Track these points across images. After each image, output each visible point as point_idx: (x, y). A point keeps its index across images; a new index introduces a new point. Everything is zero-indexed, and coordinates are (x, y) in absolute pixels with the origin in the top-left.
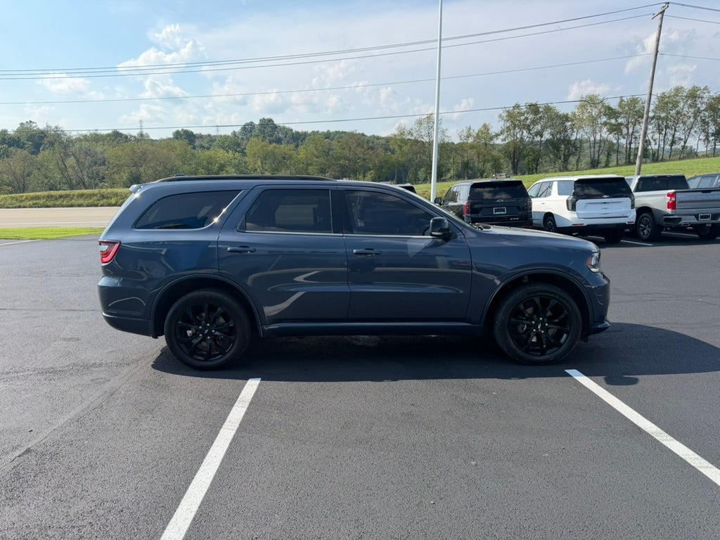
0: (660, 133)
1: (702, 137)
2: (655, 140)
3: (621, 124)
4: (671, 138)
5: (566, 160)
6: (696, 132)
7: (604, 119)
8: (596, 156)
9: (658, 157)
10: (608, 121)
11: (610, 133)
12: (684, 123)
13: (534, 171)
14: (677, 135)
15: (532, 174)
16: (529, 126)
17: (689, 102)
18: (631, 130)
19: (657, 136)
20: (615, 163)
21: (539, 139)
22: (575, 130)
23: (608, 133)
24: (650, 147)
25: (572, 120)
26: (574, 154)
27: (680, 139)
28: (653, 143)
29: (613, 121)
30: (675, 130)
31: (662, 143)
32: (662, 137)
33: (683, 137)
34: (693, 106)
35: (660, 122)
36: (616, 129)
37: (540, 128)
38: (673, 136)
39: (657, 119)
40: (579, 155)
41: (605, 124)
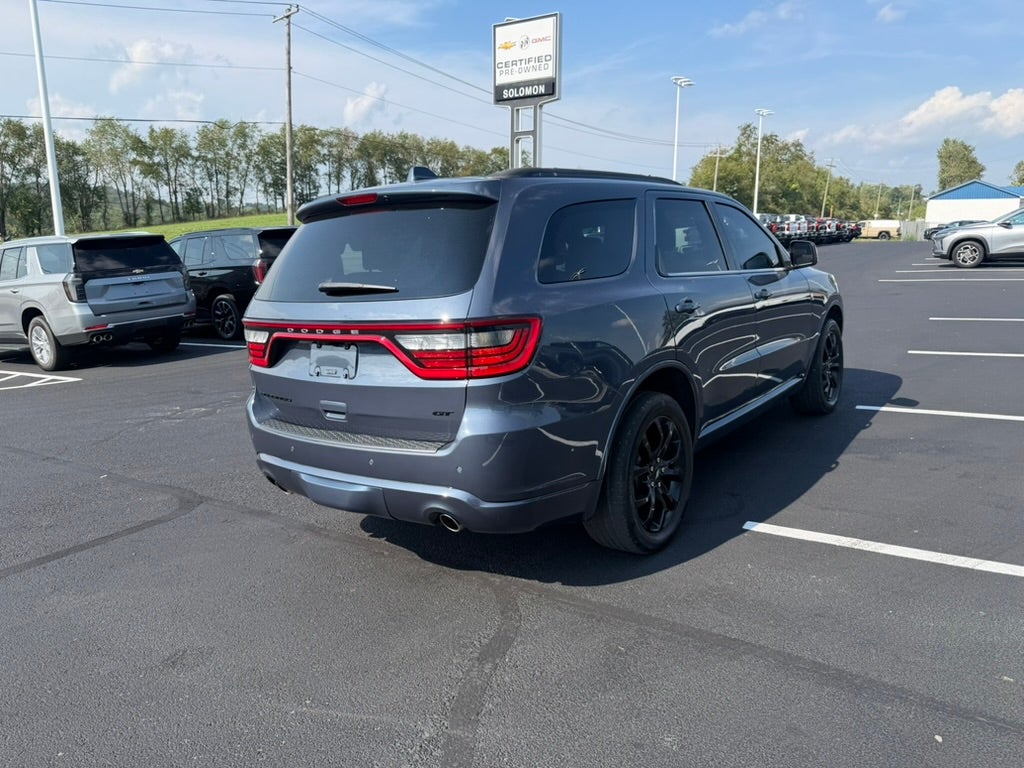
0: (211, 180)
1: (261, 187)
2: (206, 189)
3: (159, 164)
4: (224, 187)
5: (86, 215)
6: (251, 180)
7: (133, 155)
8: (131, 210)
9: (213, 212)
10: (138, 159)
11: (145, 177)
12: (237, 168)
13: (36, 231)
14: (232, 183)
15: (33, 235)
16: (13, 157)
17: (239, 141)
18: (173, 174)
19: (207, 184)
20: (159, 219)
21: (34, 179)
22: (91, 168)
23: (142, 176)
24: (201, 199)
25: (84, 154)
26: (97, 205)
27: (236, 189)
28: (205, 193)
29: (146, 159)
30: (228, 177)
31: (215, 193)
32: (214, 186)
33: (238, 186)
34: (243, 146)
35: (209, 165)
36: (151, 170)
37: (31, 161)
38: (227, 184)
39: (204, 161)
40: (106, 207)
41: (134, 163)
